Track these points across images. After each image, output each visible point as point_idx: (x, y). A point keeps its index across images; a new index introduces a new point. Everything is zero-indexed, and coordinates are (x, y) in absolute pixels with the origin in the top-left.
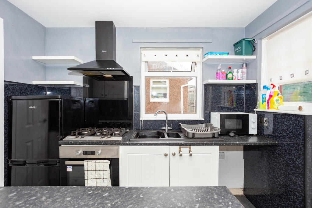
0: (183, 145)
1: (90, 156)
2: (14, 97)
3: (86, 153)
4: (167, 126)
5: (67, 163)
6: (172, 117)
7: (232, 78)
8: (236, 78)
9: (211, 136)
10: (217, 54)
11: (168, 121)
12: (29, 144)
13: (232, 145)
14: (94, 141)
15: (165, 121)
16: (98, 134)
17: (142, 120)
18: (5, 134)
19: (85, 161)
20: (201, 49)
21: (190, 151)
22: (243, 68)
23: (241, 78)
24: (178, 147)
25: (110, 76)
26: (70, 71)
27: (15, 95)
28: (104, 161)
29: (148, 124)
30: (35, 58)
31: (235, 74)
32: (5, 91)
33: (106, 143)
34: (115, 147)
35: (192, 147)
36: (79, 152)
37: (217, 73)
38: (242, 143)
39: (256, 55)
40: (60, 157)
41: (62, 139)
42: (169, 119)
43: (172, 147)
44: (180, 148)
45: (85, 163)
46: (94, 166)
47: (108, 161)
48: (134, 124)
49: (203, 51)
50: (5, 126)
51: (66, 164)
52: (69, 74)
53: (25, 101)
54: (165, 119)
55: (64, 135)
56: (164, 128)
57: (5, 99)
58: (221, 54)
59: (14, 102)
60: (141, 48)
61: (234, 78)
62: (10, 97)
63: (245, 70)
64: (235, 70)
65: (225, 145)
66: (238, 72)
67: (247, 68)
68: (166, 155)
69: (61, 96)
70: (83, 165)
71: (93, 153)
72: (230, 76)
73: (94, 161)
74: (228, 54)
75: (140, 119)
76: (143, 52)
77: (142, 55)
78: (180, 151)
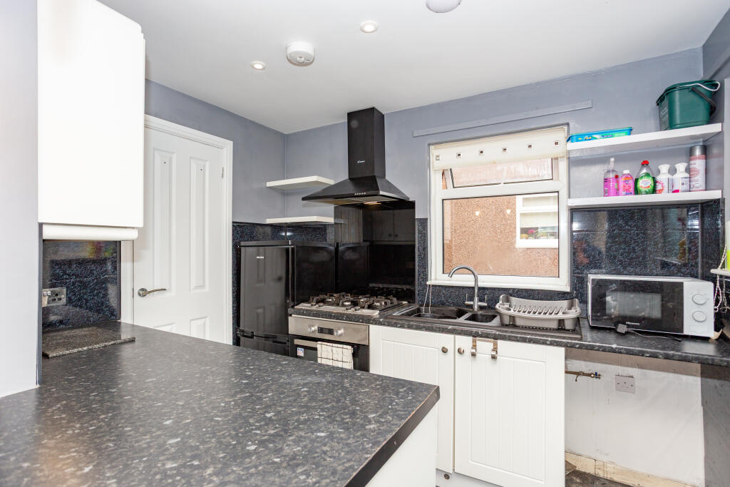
0: (481, 336)
1: (326, 335)
2: (242, 243)
3: (321, 330)
4: (476, 299)
5: (297, 342)
6: (487, 281)
7: (651, 188)
8: (666, 189)
9: (554, 325)
10: (594, 136)
11: (480, 289)
12: (260, 311)
13: (598, 350)
14: (333, 313)
15: (473, 288)
16: (347, 303)
17: (430, 285)
18: (233, 293)
19: (319, 342)
20: (566, 128)
21: (495, 349)
22: (693, 157)
23: (686, 187)
24: (470, 338)
25: (375, 203)
26: (305, 202)
27: (245, 241)
28: (345, 346)
29: (443, 294)
30: (270, 184)
31: (663, 177)
32: (233, 235)
33: (350, 318)
34: (362, 326)
35: (500, 342)
36: (313, 329)
37: (606, 180)
38: (625, 349)
39: (722, 121)
40: (290, 333)
41: (293, 307)
42: (481, 284)
43: (458, 337)
44: (474, 342)
45: (319, 345)
46: (330, 351)
47: (349, 347)
48: (417, 292)
49: (568, 132)
50: (233, 282)
51: (295, 343)
52: (304, 206)
53: (255, 249)
54: (472, 284)
55: (297, 301)
56: (472, 303)
57: (233, 246)
58: (605, 134)
59: (243, 249)
60: (429, 145)
61: (659, 187)
62: (239, 243)
63: (699, 164)
64: (664, 168)
65: (578, 348)
66: (673, 171)
67: (706, 159)
68: (444, 351)
69: (292, 242)
70: (315, 349)
71: (331, 332)
72: (645, 183)
73: (331, 344)
74: (630, 131)
75: (428, 283)
76: (434, 151)
77: (433, 159)
78: (474, 347)
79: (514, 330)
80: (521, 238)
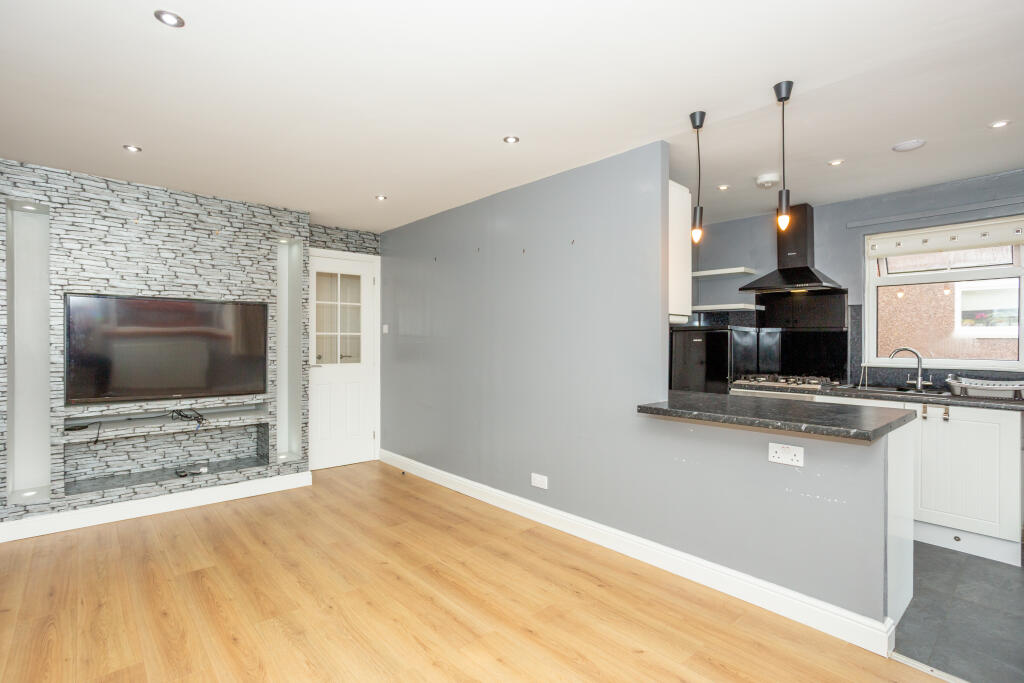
0: (932, 403)
4: (920, 379)
6: (929, 363)
9: (1010, 395)
15: (917, 369)
17: (865, 367)
21: (947, 413)
24: (921, 405)
29: (880, 375)
35: (951, 408)
42: (924, 366)
44: (925, 408)
48: (849, 373)
56: (915, 382)
60: (865, 235)
75: (863, 365)
76: (870, 241)
77: (868, 248)
78: (925, 412)
79: (965, 399)
80: (963, 325)
